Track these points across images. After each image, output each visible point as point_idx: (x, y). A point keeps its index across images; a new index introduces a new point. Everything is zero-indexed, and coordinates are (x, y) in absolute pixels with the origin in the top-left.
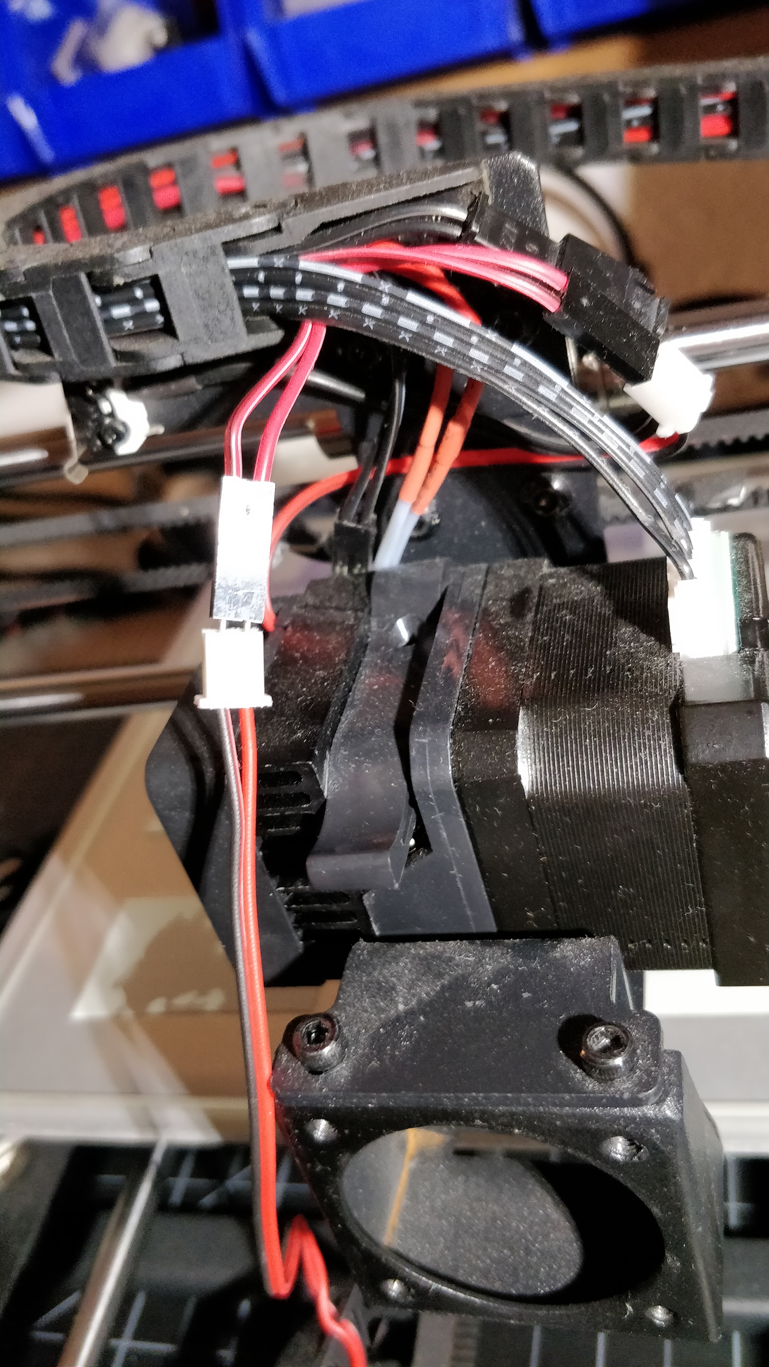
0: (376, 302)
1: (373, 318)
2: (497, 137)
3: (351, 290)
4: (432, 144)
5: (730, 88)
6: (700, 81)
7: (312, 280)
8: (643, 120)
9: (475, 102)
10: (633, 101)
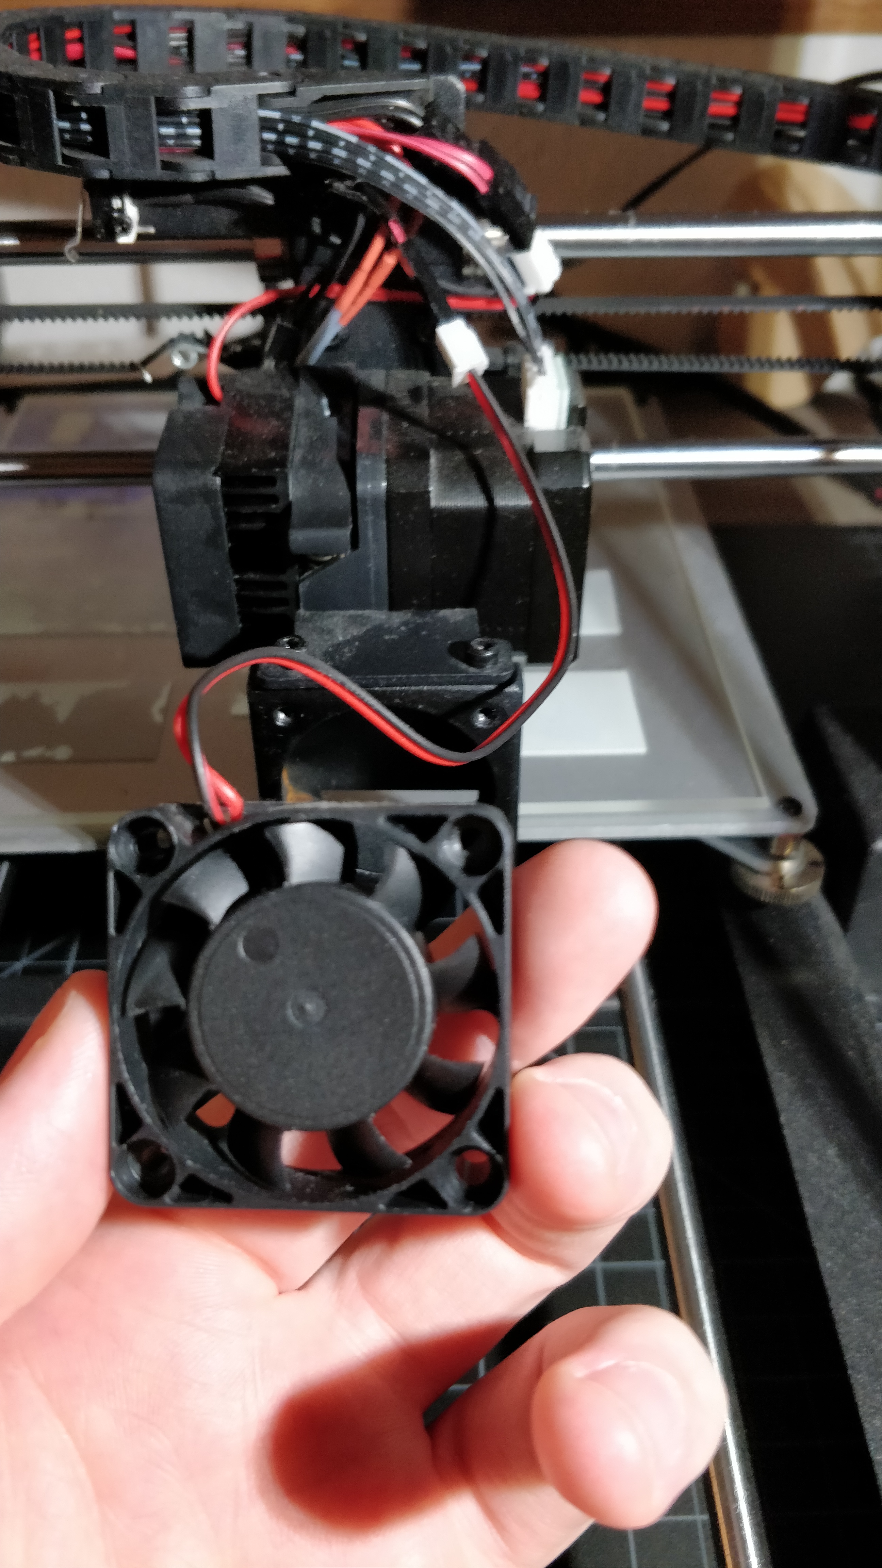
0: (366, 158)
1: (365, 168)
2: (352, 62)
3: (348, 146)
4: (297, 56)
5: (544, 62)
6: (522, 52)
7: (320, 136)
8: (474, 73)
9: (340, 29)
10: (469, 57)
